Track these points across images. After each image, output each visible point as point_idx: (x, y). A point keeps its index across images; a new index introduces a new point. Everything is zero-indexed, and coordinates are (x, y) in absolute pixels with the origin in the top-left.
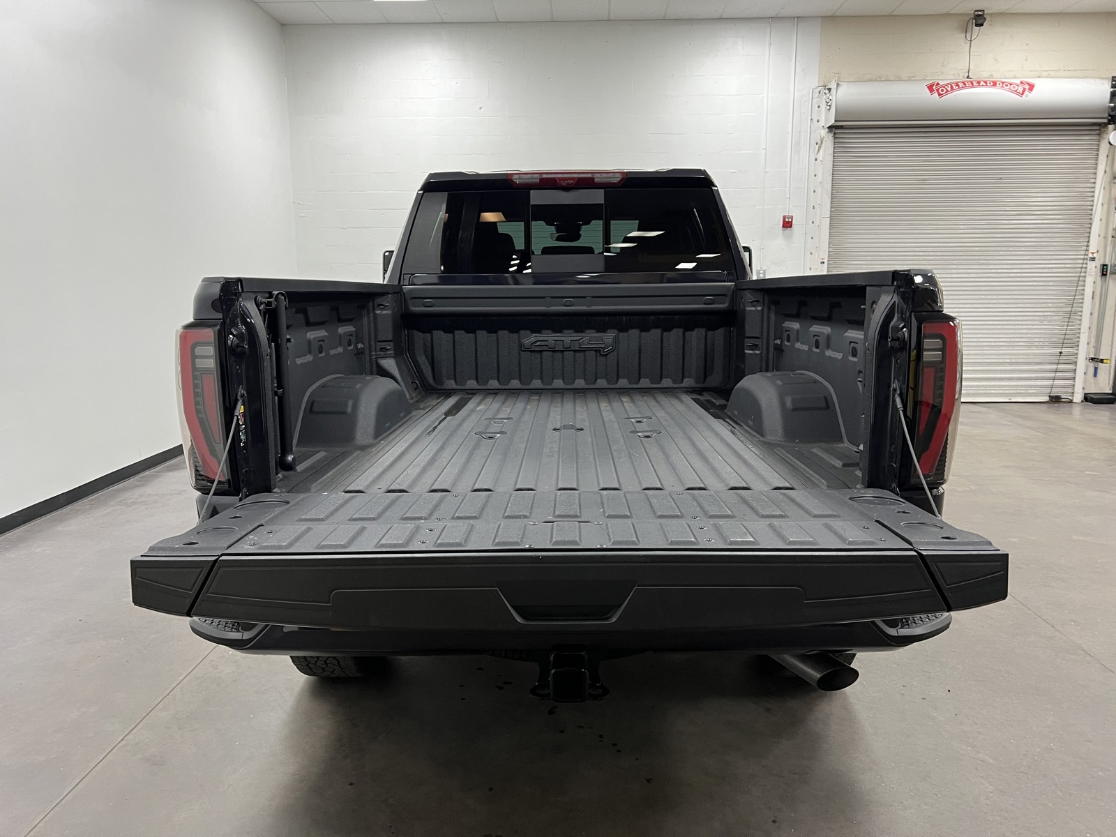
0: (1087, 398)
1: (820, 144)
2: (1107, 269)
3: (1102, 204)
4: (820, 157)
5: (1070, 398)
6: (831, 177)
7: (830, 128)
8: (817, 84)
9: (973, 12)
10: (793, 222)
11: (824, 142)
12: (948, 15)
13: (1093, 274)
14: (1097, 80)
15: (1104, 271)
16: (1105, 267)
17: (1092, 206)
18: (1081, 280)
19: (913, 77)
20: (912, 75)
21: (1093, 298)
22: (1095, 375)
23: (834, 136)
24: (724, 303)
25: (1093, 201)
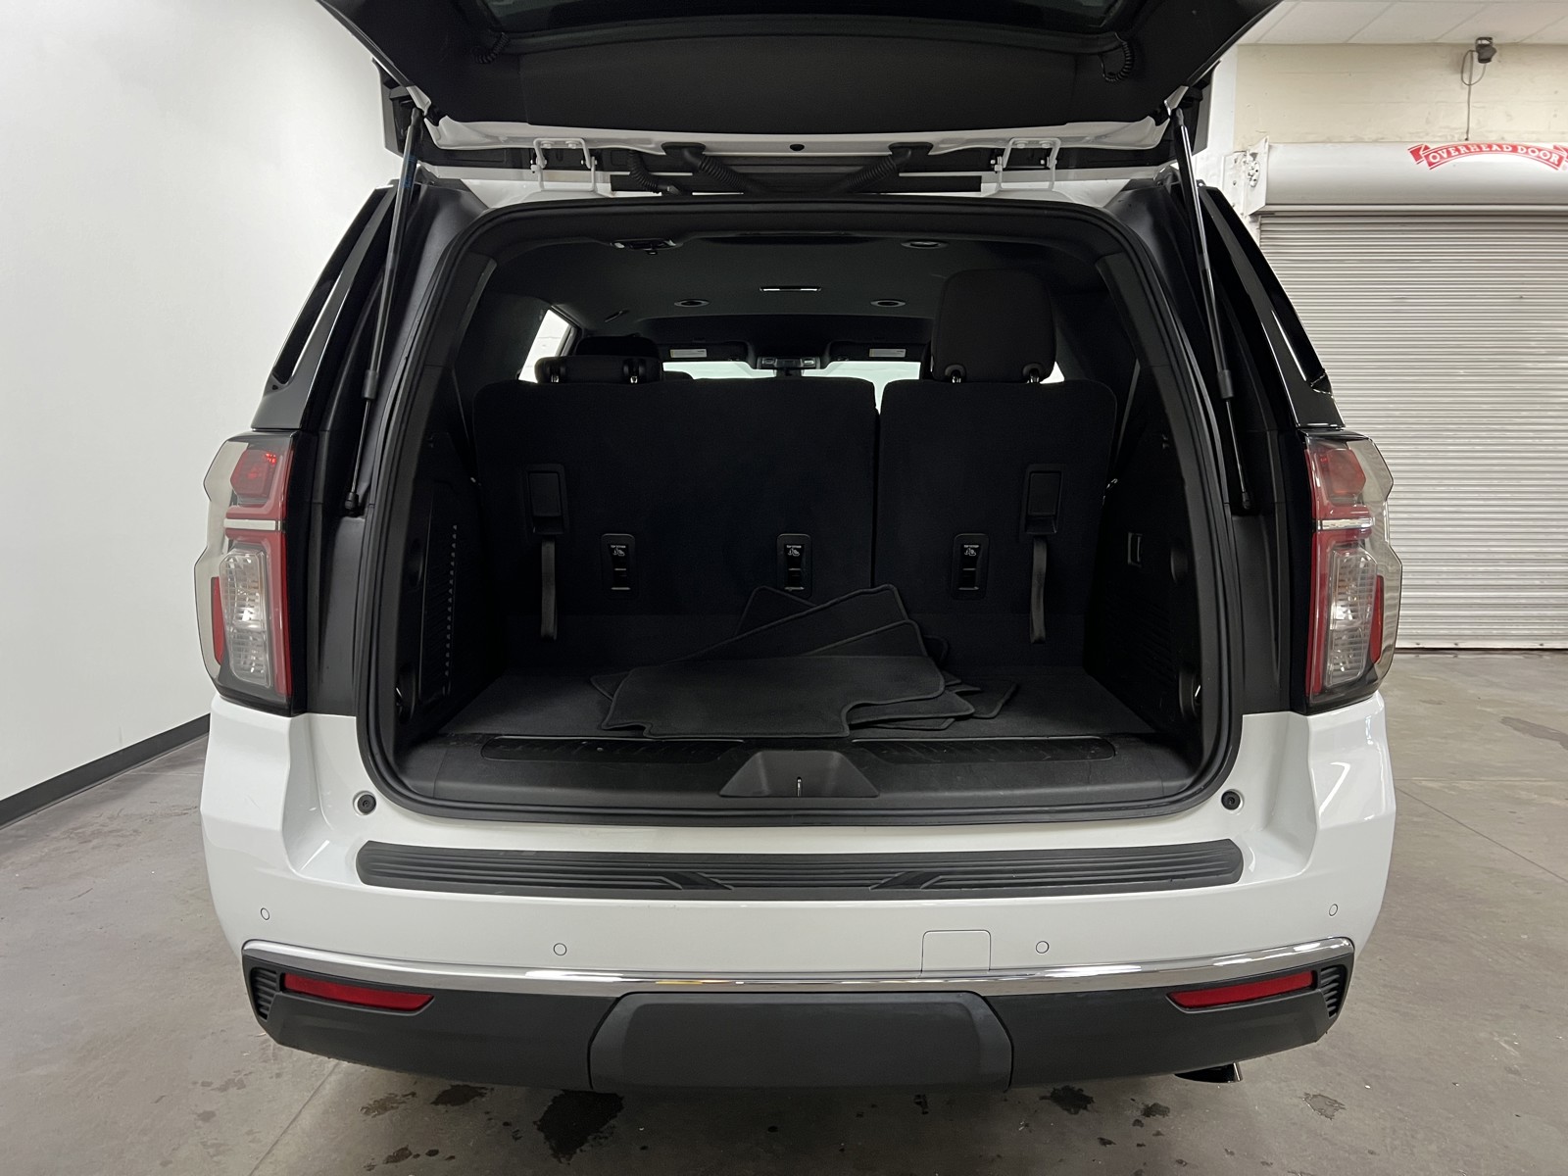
7: (1255, 215)
8: (1232, 149)
9: (1473, 41)
12: (1434, 46)
19: (1383, 138)
23: (1260, 228)
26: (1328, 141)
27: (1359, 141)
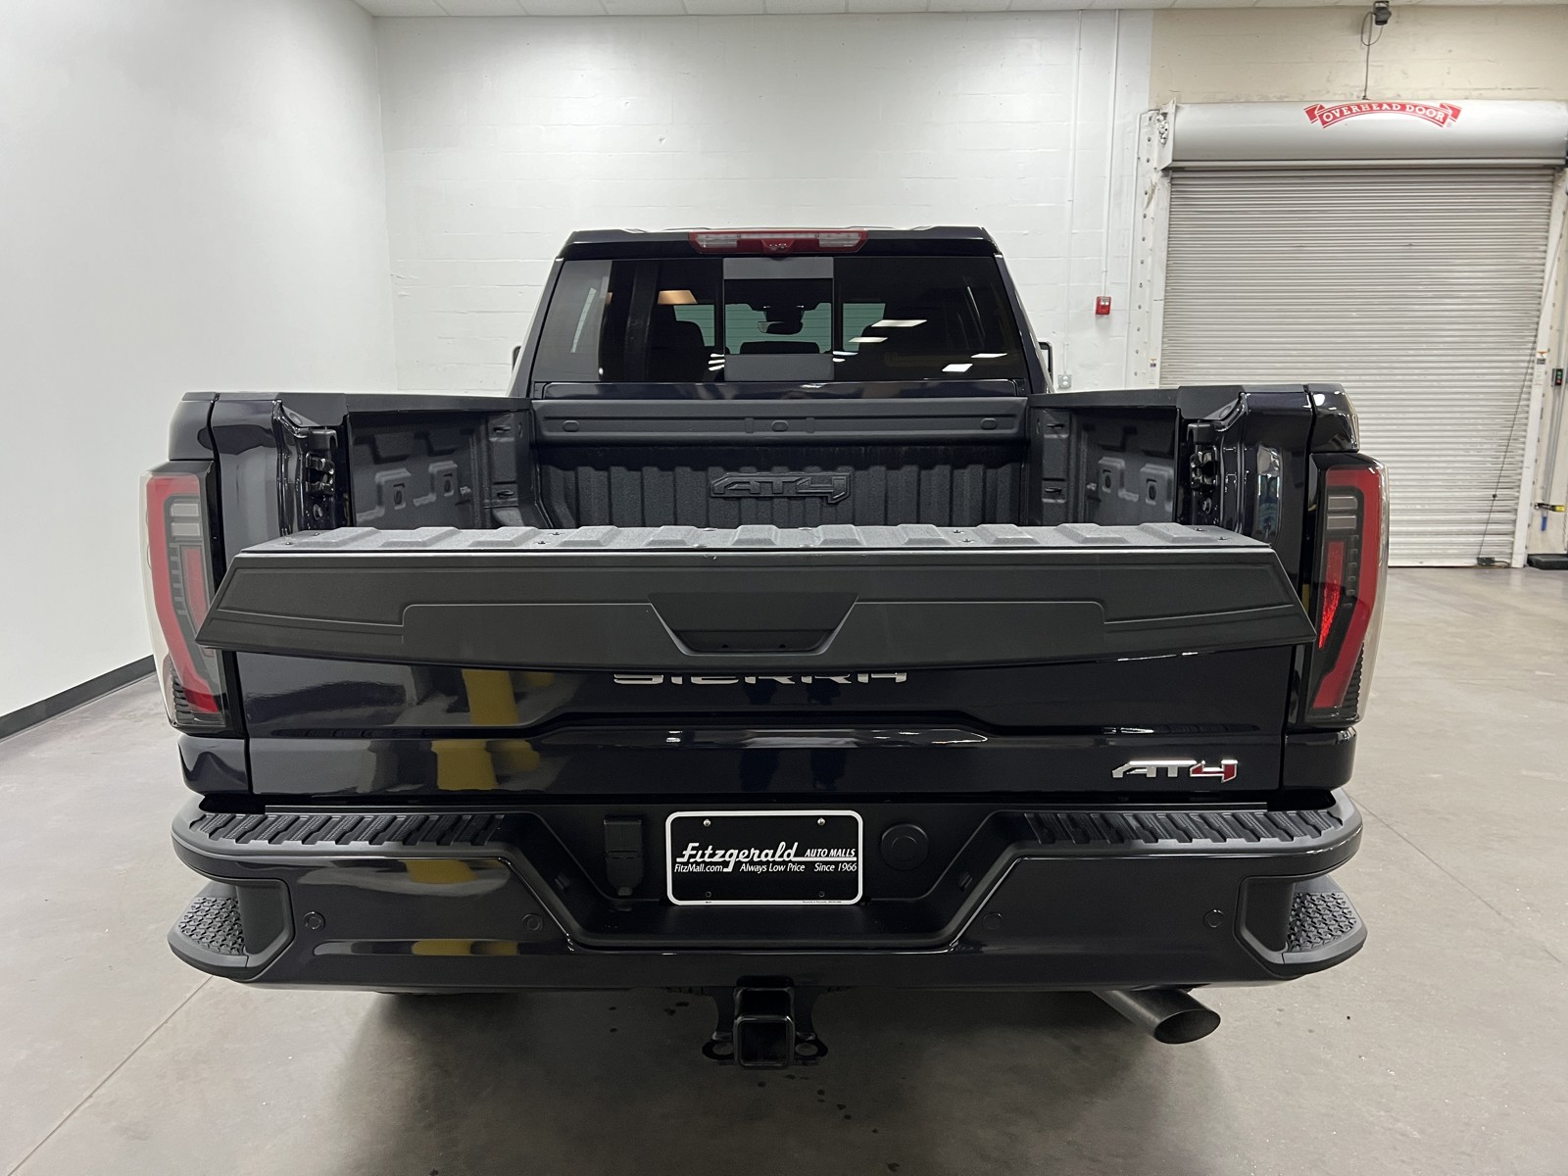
0: (1531, 562)
1: (1150, 194)
2: (1562, 376)
3: (1556, 283)
4: (1151, 211)
5: (1508, 561)
6: (1166, 242)
7: (1166, 170)
8: (1147, 108)
9: (1372, 4)
10: (1112, 307)
11: (1156, 191)
13: (1542, 383)
14: (1550, 102)
15: (1558, 378)
16: (1559, 373)
17: (1542, 284)
18: (1525, 391)
19: (1286, 97)
20: (1283, 94)
21: (1541, 417)
22: (1543, 528)
23: (1170, 182)
24: (1011, 428)
25: (1543, 278)
26: (1234, 100)
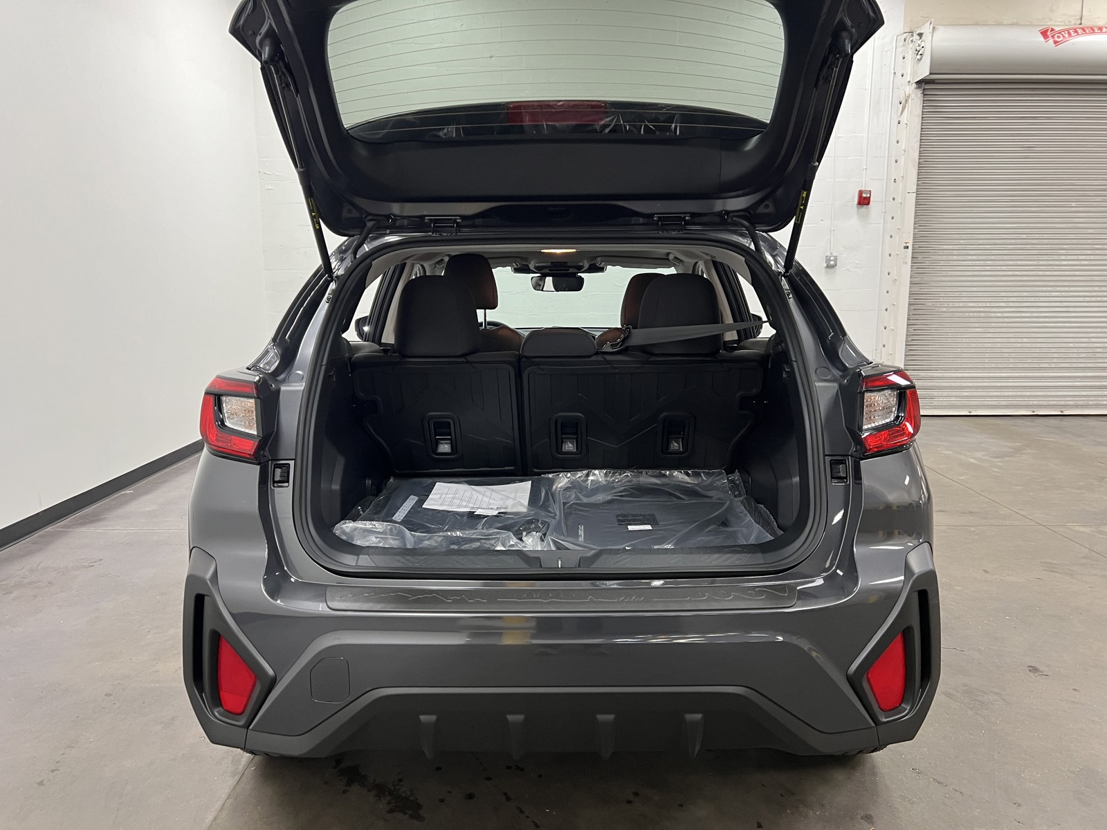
1: (904, 103)
4: (904, 119)
6: (918, 143)
7: (919, 83)
8: (902, 31)
10: (871, 199)
11: (910, 101)
19: (1018, 21)
20: (1016, 19)
23: (923, 93)
26: (977, 24)
27: (999, 24)
